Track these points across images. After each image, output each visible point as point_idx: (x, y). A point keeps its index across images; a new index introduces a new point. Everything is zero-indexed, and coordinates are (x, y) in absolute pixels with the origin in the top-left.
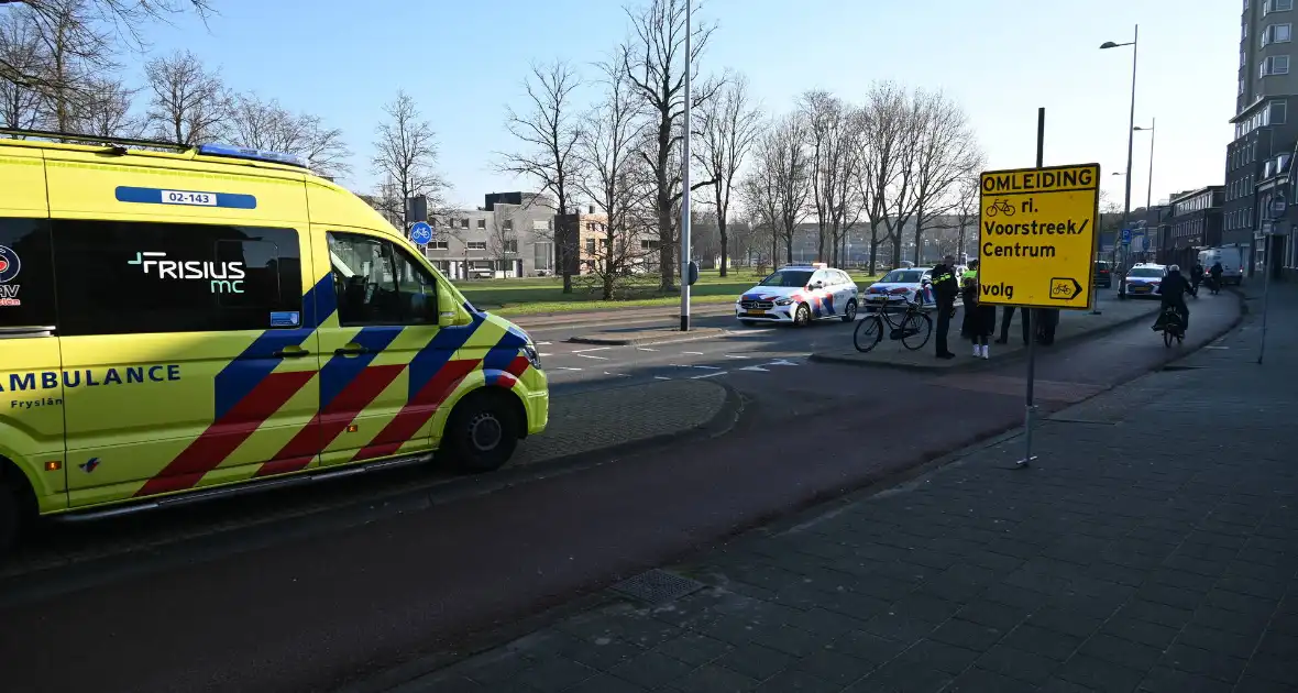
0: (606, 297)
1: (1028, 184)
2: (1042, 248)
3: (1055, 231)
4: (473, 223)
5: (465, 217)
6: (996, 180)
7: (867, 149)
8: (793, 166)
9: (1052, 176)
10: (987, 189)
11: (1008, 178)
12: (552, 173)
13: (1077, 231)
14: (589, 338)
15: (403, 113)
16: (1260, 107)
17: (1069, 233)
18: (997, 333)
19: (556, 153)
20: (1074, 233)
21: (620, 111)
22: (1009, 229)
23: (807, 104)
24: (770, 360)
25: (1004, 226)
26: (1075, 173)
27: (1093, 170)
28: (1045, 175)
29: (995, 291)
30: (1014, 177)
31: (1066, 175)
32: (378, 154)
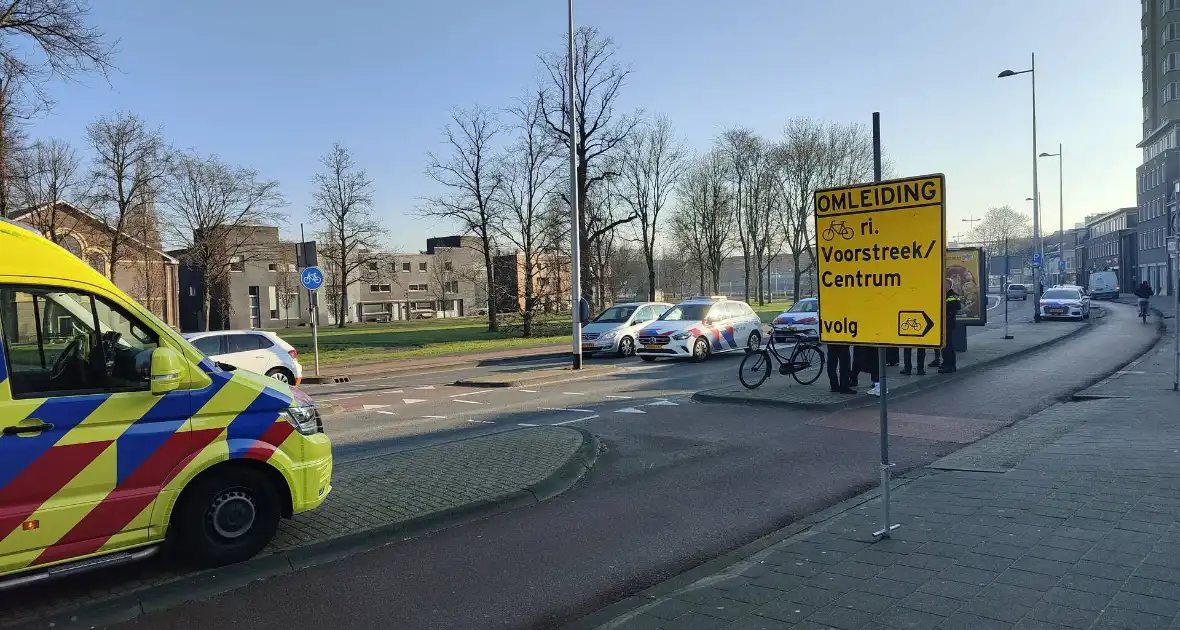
0: (526, 335)
1: (866, 202)
2: (887, 276)
3: (899, 255)
4: (415, 266)
5: (407, 261)
6: (831, 198)
7: (786, 185)
8: (715, 203)
9: (891, 190)
10: (822, 210)
11: (843, 195)
12: (476, 216)
13: (923, 255)
14: (474, 380)
15: (339, 163)
16: (1165, 130)
17: (914, 257)
18: (902, 364)
19: (479, 197)
20: (921, 257)
21: (533, 155)
22: (849, 255)
23: (727, 144)
24: (652, 400)
25: (843, 251)
26: (916, 185)
27: (937, 182)
28: (883, 190)
29: (838, 328)
30: (850, 194)
31: (907, 188)
32: (313, 203)
